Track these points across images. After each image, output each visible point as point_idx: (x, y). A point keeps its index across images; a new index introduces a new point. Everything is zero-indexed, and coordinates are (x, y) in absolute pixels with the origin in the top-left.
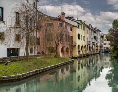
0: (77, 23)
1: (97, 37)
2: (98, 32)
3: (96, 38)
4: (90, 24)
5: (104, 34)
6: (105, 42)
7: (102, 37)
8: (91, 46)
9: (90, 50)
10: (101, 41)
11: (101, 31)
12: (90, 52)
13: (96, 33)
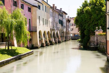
0: (38, 2)
1: (63, 21)
2: (64, 15)
3: (61, 22)
4: (54, 5)
5: (70, 18)
6: (72, 27)
7: (69, 21)
8: (56, 32)
9: (55, 38)
10: (68, 26)
11: (67, 14)
12: (55, 40)
13: (61, 16)
